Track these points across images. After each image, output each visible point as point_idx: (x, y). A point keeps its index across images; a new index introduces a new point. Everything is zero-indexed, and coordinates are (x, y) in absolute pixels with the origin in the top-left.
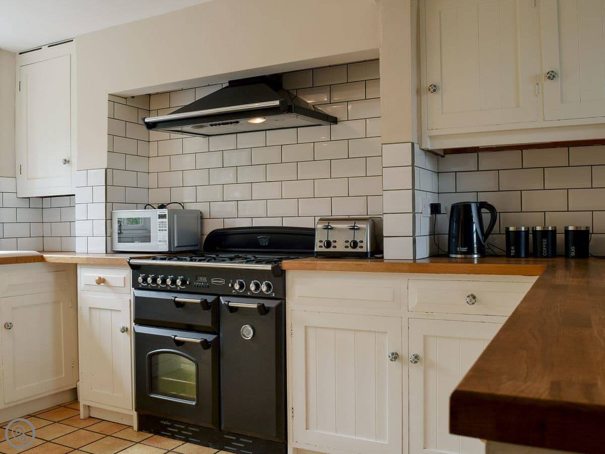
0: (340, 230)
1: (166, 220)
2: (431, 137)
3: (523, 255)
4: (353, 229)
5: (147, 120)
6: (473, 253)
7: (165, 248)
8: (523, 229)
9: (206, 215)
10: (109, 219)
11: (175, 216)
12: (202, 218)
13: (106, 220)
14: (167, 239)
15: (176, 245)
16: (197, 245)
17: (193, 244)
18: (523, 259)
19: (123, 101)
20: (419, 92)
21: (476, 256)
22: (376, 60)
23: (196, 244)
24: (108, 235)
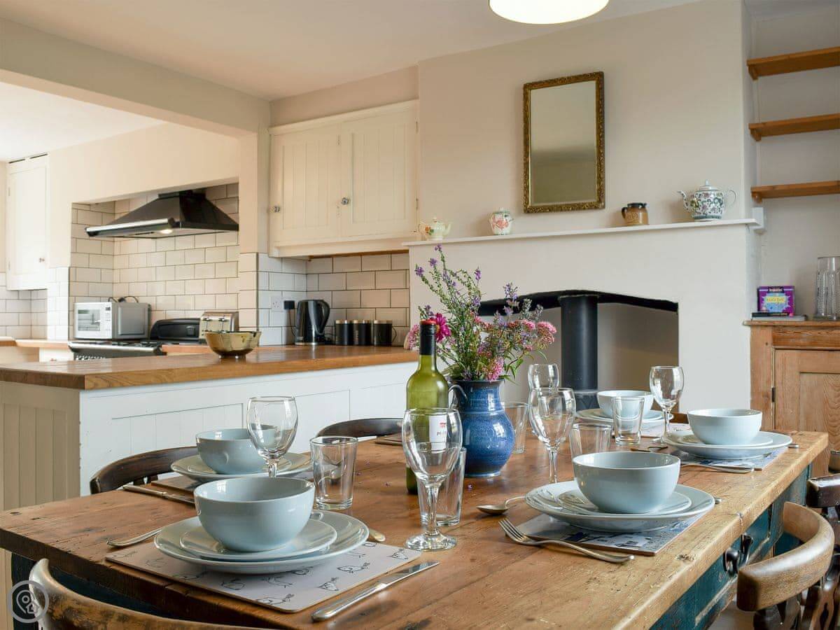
0: (215, 321)
1: (110, 312)
2: (279, 248)
3: (346, 343)
4: (221, 320)
5: (88, 230)
6: (311, 341)
7: (109, 336)
8: (346, 322)
9: (153, 308)
10: (71, 311)
11: (119, 309)
12: (150, 310)
13: (69, 311)
14: (111, 328)
15: (120, 333)
16: (143, 334)
17: (140, 333)
18: (346, 347)
19: (88, 208)
20: (268, 211)
21: (314, 344)
22: (237, 184)
23: (142, 332)
24: (71, 324)
